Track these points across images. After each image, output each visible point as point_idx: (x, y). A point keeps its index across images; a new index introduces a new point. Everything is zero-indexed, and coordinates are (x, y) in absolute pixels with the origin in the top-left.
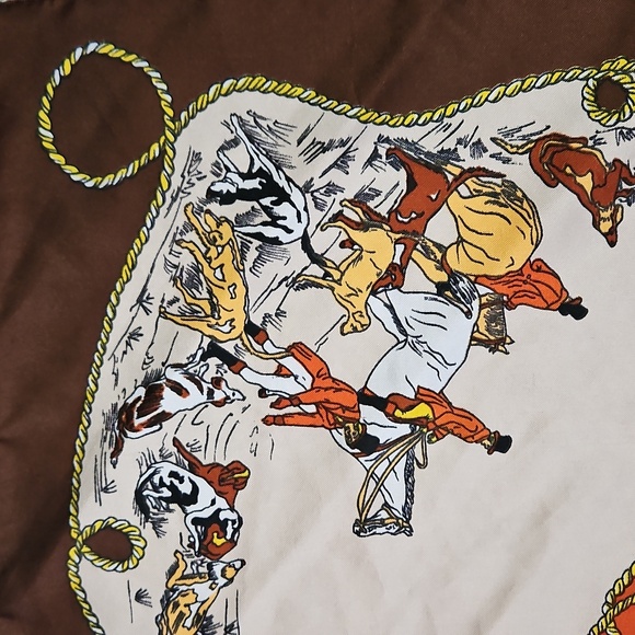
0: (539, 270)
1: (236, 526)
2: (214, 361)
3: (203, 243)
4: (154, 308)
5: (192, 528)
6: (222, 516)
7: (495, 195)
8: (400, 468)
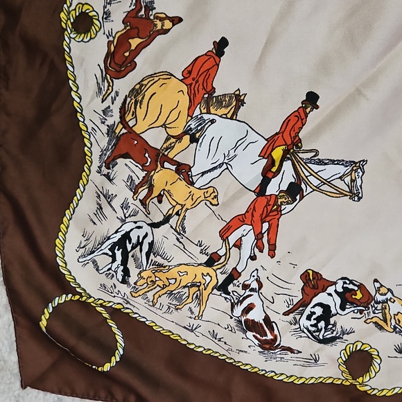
0: (190, 72)
1: (348, 282)
2: (231, 288)
3: (154, 288)
4: (196, 323)
5: (347, 311)
6: (340, 290)
7: (136, 102)
8: (316, 168)
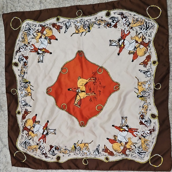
2: (144, 136)
4: (151, 142)
6: (141, 119)
